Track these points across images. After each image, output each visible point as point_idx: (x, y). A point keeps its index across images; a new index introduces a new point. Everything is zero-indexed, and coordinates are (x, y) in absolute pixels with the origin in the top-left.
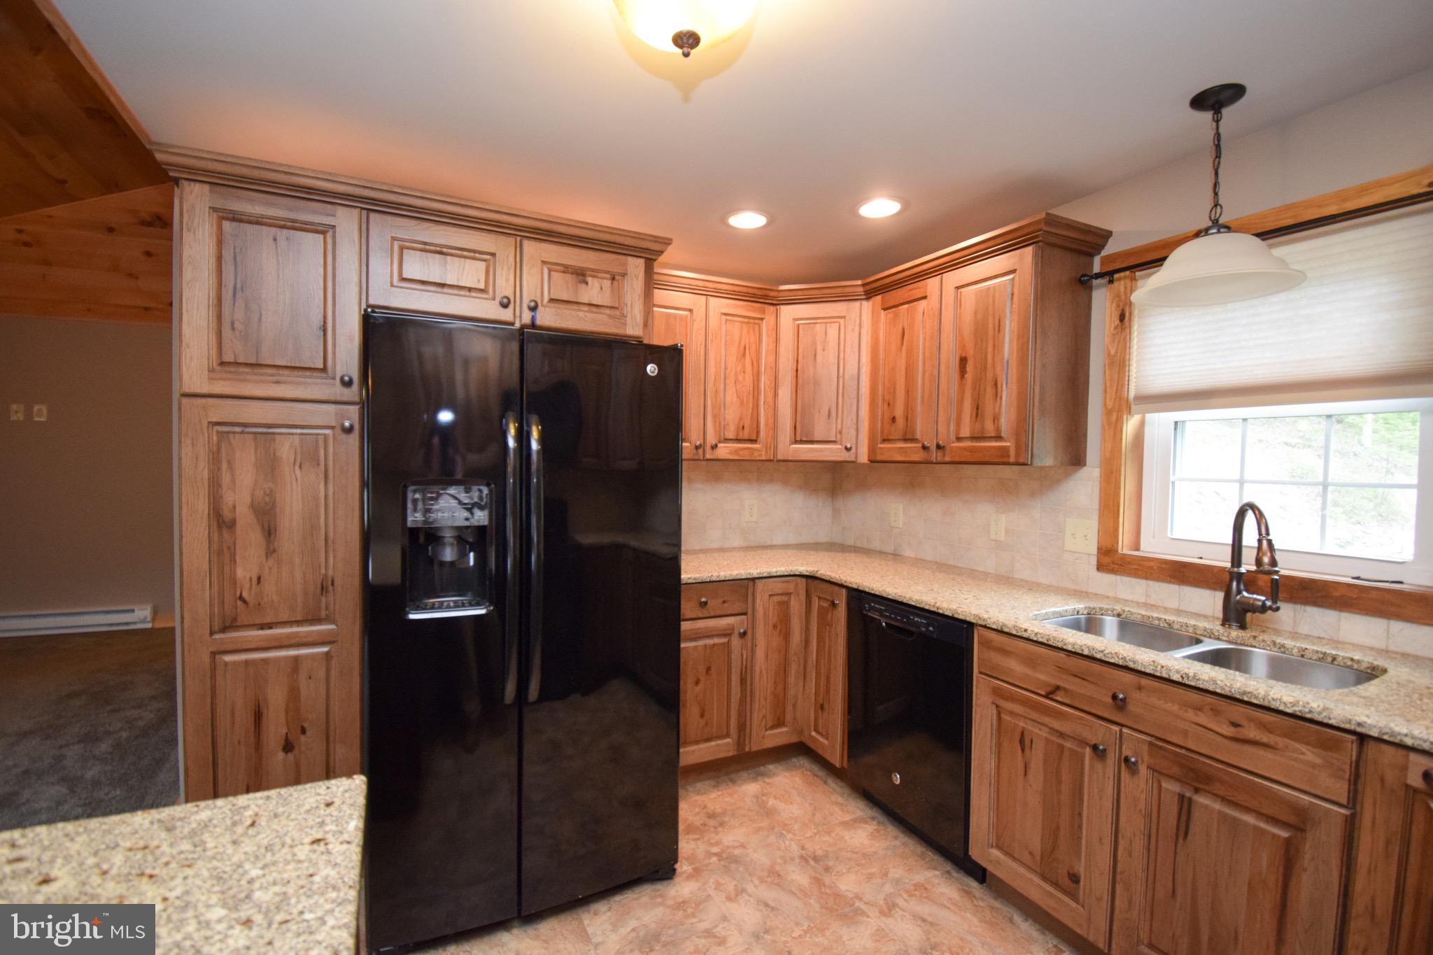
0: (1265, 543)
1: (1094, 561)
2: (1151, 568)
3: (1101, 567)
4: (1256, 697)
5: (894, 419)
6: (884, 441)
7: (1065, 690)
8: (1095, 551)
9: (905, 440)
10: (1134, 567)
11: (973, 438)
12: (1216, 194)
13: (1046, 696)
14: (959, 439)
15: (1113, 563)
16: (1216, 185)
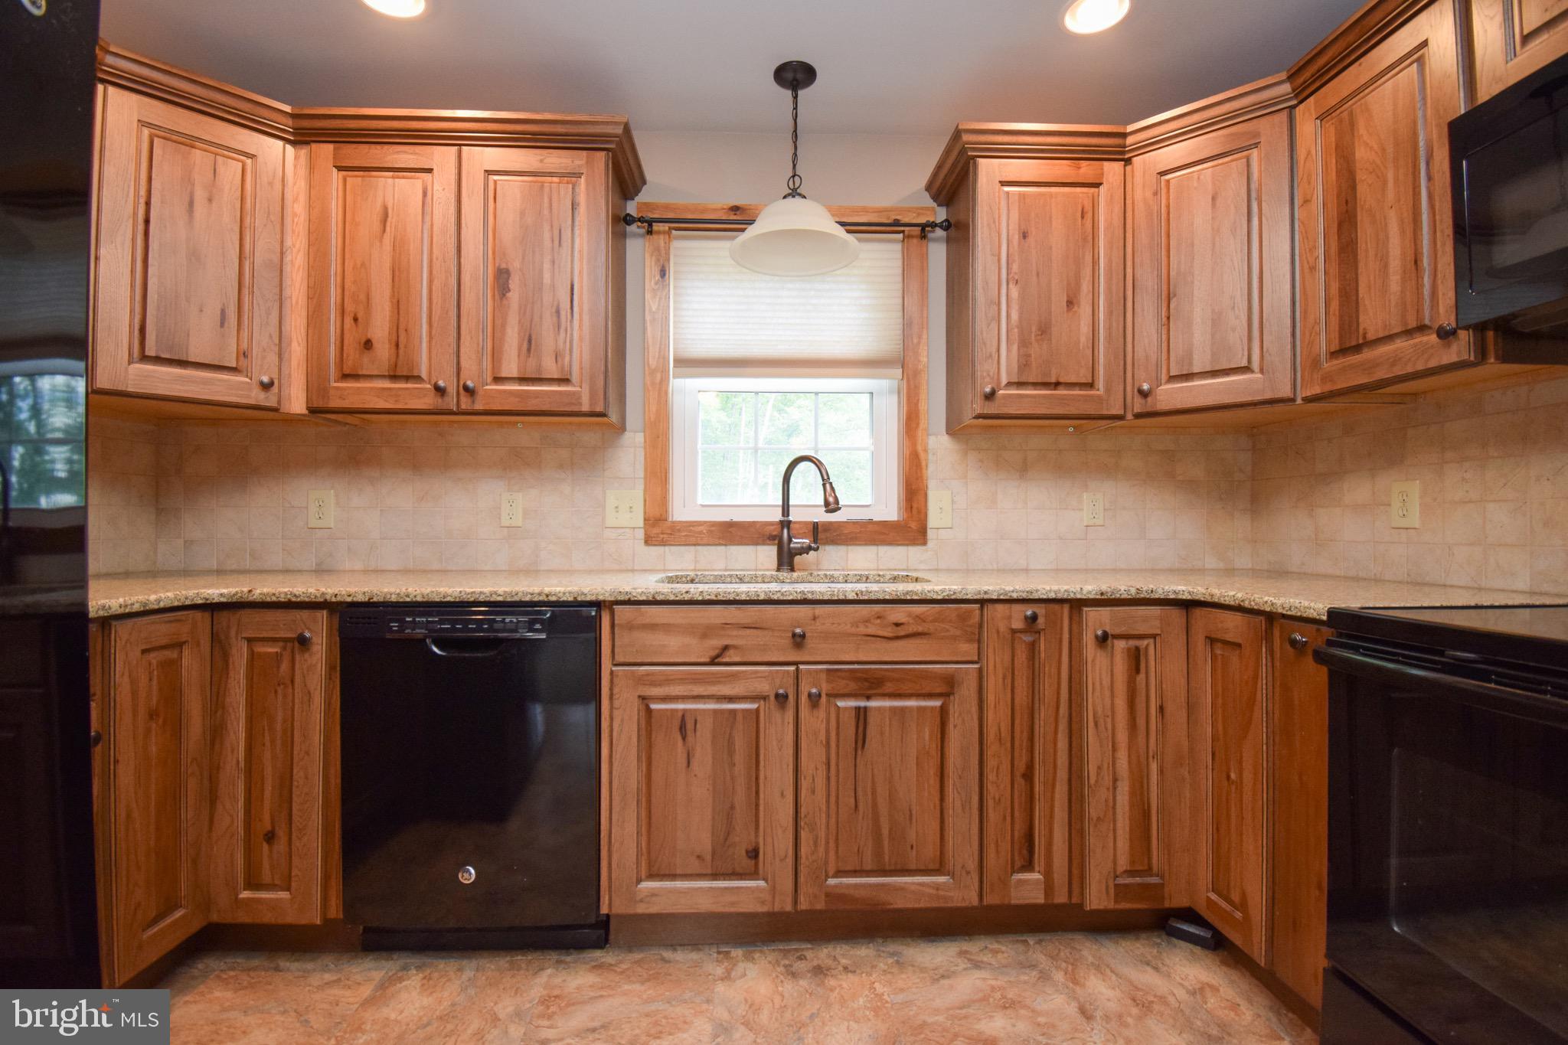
0: (828, 486)
1: (640, 534)
2: (701, 532)
3: (648, 541)
4: (916, 594)
5: (368, 344)
6: (345, 377)
7: (735, 647)
8: (641, 523)
9: (394, 377)
10: (683, 534)
11: (522, 380)
12: (794, 166)
13: (713, 662)
14: (497, 380)
15: (662, 534)
16: (795, 154)
